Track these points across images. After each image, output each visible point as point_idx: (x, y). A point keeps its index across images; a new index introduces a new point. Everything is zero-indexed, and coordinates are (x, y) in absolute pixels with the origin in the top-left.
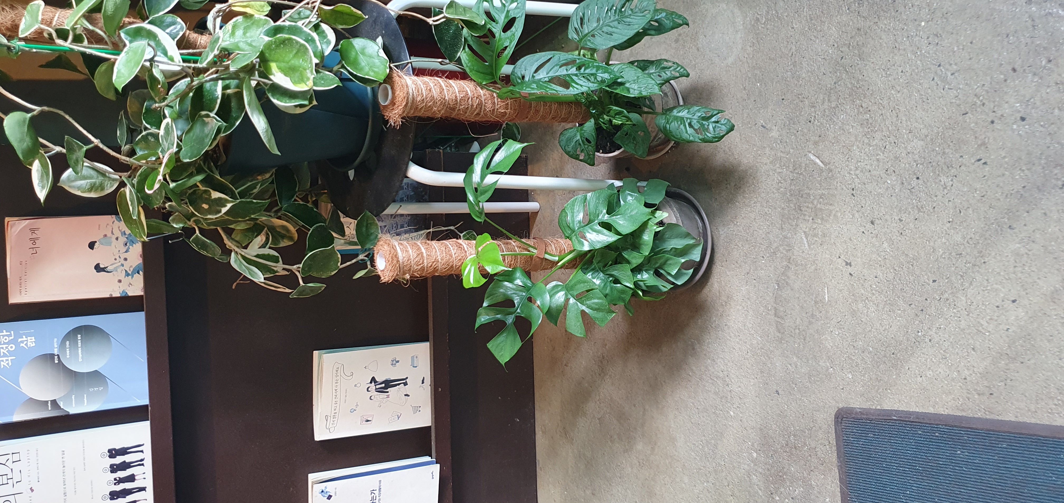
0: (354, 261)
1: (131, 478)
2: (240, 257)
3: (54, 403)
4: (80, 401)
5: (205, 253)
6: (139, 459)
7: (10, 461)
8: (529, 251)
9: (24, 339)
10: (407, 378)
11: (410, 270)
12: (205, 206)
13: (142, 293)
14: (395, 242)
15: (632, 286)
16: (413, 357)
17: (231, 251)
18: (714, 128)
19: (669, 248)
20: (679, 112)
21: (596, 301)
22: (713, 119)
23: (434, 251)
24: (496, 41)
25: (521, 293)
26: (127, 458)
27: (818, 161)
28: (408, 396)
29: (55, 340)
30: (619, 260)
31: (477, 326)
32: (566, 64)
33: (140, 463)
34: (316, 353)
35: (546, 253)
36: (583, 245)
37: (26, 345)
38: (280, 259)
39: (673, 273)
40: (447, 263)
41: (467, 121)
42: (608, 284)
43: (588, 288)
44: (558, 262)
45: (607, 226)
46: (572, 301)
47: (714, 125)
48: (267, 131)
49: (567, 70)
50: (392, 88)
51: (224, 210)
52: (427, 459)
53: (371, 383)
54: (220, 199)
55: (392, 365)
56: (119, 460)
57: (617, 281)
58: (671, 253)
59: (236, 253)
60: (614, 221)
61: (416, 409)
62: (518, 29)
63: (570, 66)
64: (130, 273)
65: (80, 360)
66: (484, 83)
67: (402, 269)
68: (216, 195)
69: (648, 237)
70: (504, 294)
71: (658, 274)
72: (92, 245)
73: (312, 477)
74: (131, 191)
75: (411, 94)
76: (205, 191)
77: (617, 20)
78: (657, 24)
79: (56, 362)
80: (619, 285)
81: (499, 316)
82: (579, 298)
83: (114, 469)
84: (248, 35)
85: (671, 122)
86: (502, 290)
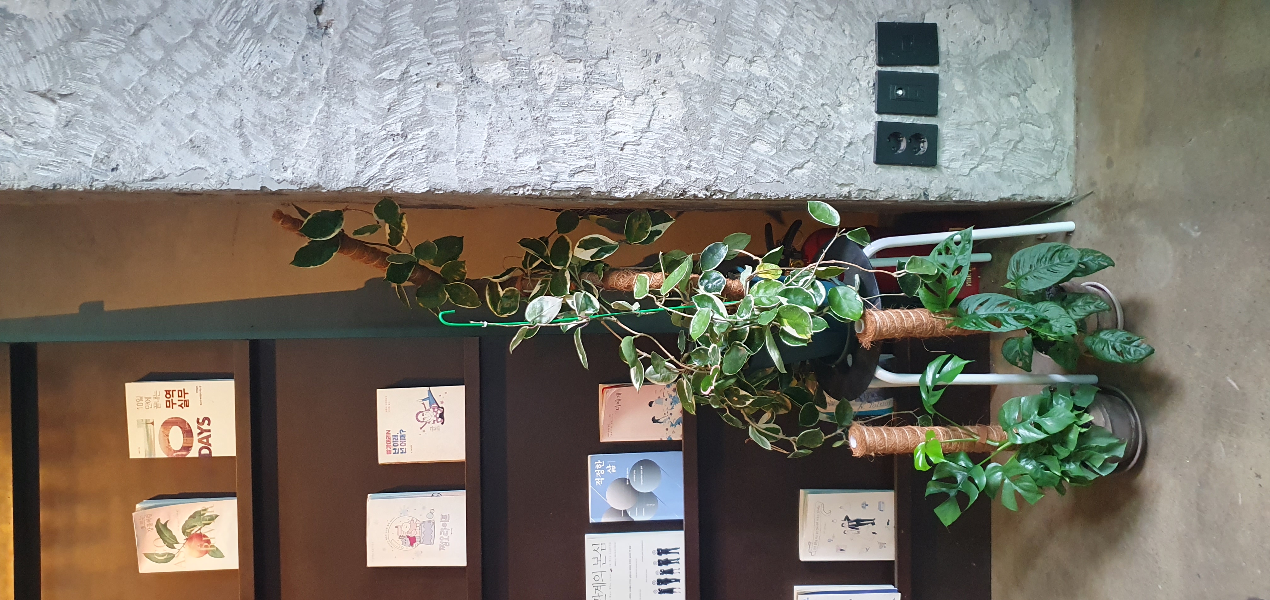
0: (833, 434)
1: (671, 572)
2: (755, 429)
3: (625, 511)
4: (640, 512)
5: (731, 424)
6: (676, 558)
7: (600, 549)
8: (973, 438)
9: (610, 467)
10: (874, 519)
11: (875, 449)
12: (736, 399)
13: (681, 439)
14: (864, 428)
15: (1059, 474)
16: (880, 503)
17: (749, 425)
18: (1135, 351)
19: (1094, 445)
20: (1105, 335)
21: (1027, 484)
22: (1134, 344)
23: (894, 435)
24: (946, 281)
25: (963, 473)
26: (669, 557)
27: (1234, 384)
28: (875, 534)
29: (627, 469)
30: (1051, 452)
31: (927, 494)
32: (1001, 305)
33: (677, 561)
34: (802, 492)
35: (988, 439)
36: (1016, 438)
37: (611, 471)
38: (781, 431)
39: (1098, 466)
40: (904, 445)
41: (923, 338)
42: (1040, 470)
43: (1021, 472)
44: (999, 447)
45: (1038, 426)
46: (1007, 481)
47: (1135, 348)
48: (779, 360)
49: (1001, 310)
50: (865, 323)
51: (748, 403)
52: (891, 587)
53: (845, 520)
54: (745, 395)
55: (863, 507)
56: (663, 557)
57: (1047, 469)
58: (1096, 449)
59: (753, 426)
60: (1042, 421)
61: (882, 545)
62: (965, 274)
63: (1004, 307)
64: (674, 423)
65: (642, 484)
66: (937, 311)
67: (868, 449)
68: (743, 393)
69: (1073, 436)
70: (949, 471)
71: (1084, 465)
72: (650, 404)
73: (797, 588)
74: (687, 382)
75: (878, 327)
76: (736, 389)
77: (1046, 267)
78: (1084, 267)
79: (628, 484)
80: (1048, 472)
81: (944, 489)
82: (1013, 480)
83: (660, 563)
84: (767, 292)
85: (1097, 344)
86: (948, 469)
